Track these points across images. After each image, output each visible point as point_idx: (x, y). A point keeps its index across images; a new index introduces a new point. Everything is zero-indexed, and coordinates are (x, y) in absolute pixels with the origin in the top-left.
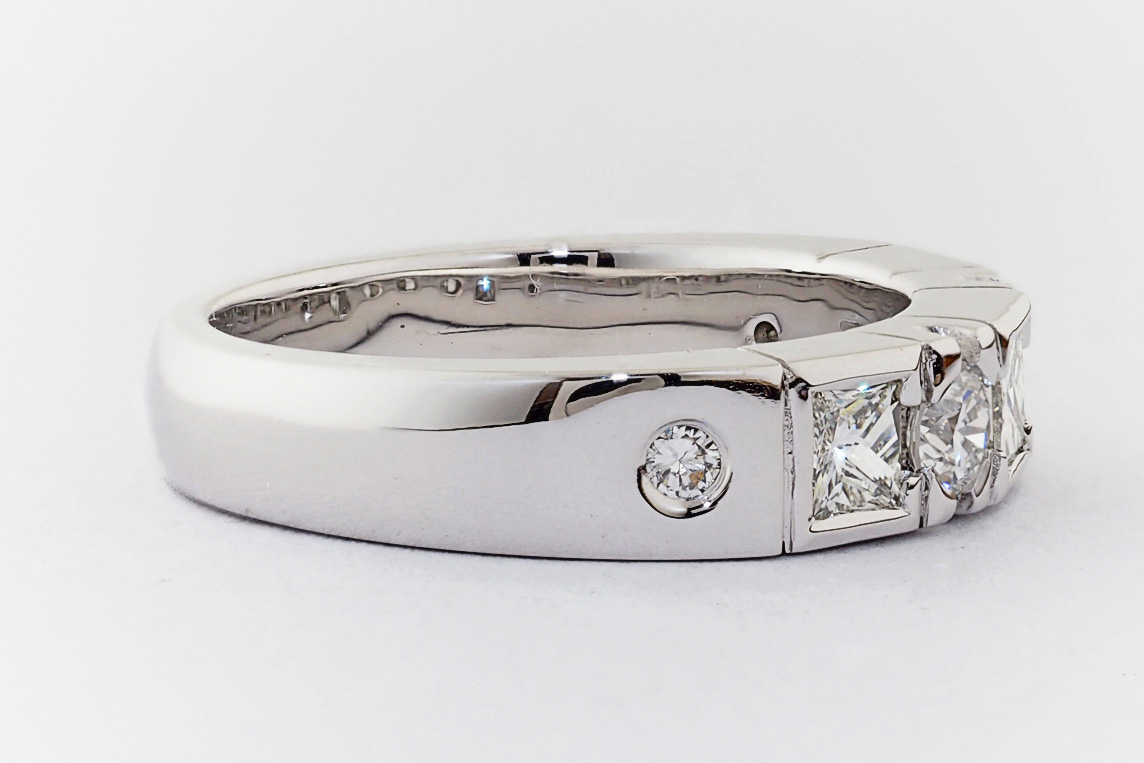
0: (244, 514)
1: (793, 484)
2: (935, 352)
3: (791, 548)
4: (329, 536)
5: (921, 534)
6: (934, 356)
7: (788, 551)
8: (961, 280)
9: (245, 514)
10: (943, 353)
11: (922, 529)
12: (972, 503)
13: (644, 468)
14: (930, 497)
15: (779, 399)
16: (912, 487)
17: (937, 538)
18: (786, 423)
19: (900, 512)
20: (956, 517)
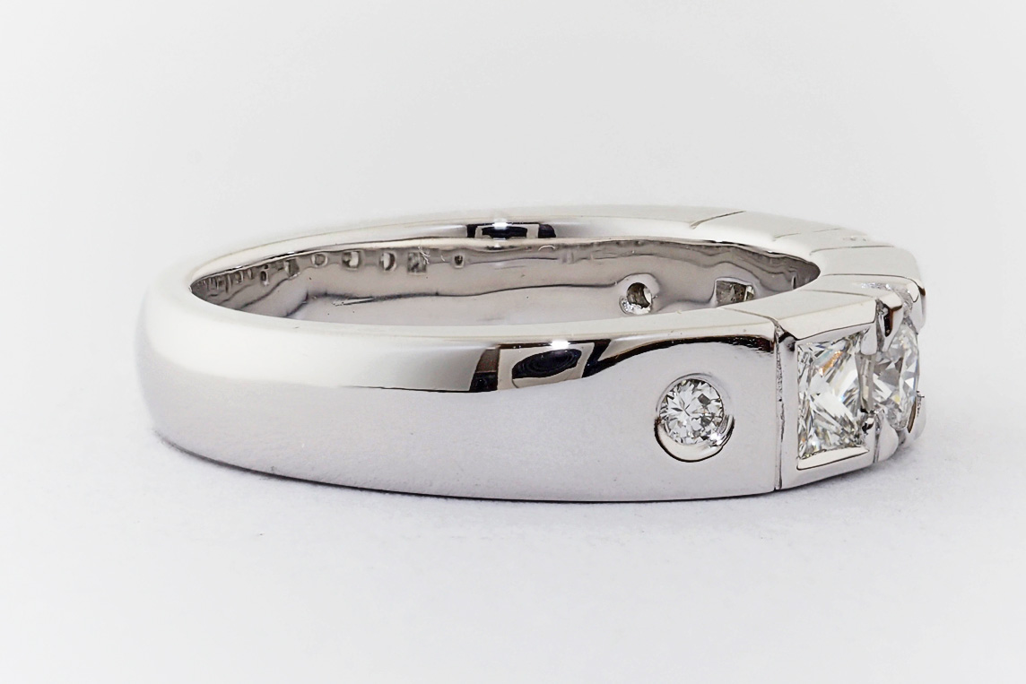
0: (269, 471)
1: (783, 428)
2: (885, 306)
3: (780, 485)
4: (362, 489)
5: (874, 469)
6: (885, 310)
7: (778, 488)
9: (271, 472)
10: (891, 305)
11: (874, 465)
13: (660, 419)
14: (881, 435)
15: (771, 351)
16: (870, 427)
18: (777, 374)
19: (861, 449)
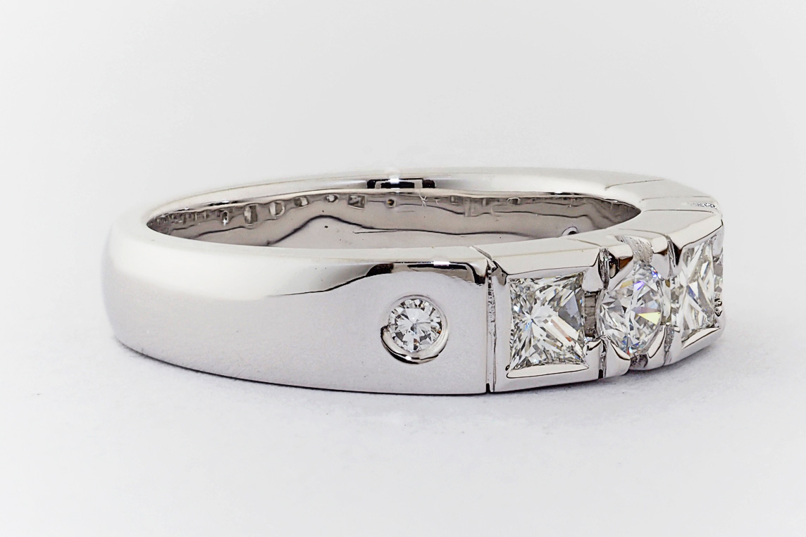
1: (495, 344)
2: (610, 254)
3: (494, 389)
5: (601, 382)
6: (610, 257)
7: (492, 391)
8: (685, 205)
10: (617, 256)
11: (601, 378)
12: (647, 362)
13: (386, 327)
14: (607, 356)
15: (484, 283)
16: (591, 349)
17: (613, 386)
18: (490, 300)
19: (581, 366)
20: (629, 371)
